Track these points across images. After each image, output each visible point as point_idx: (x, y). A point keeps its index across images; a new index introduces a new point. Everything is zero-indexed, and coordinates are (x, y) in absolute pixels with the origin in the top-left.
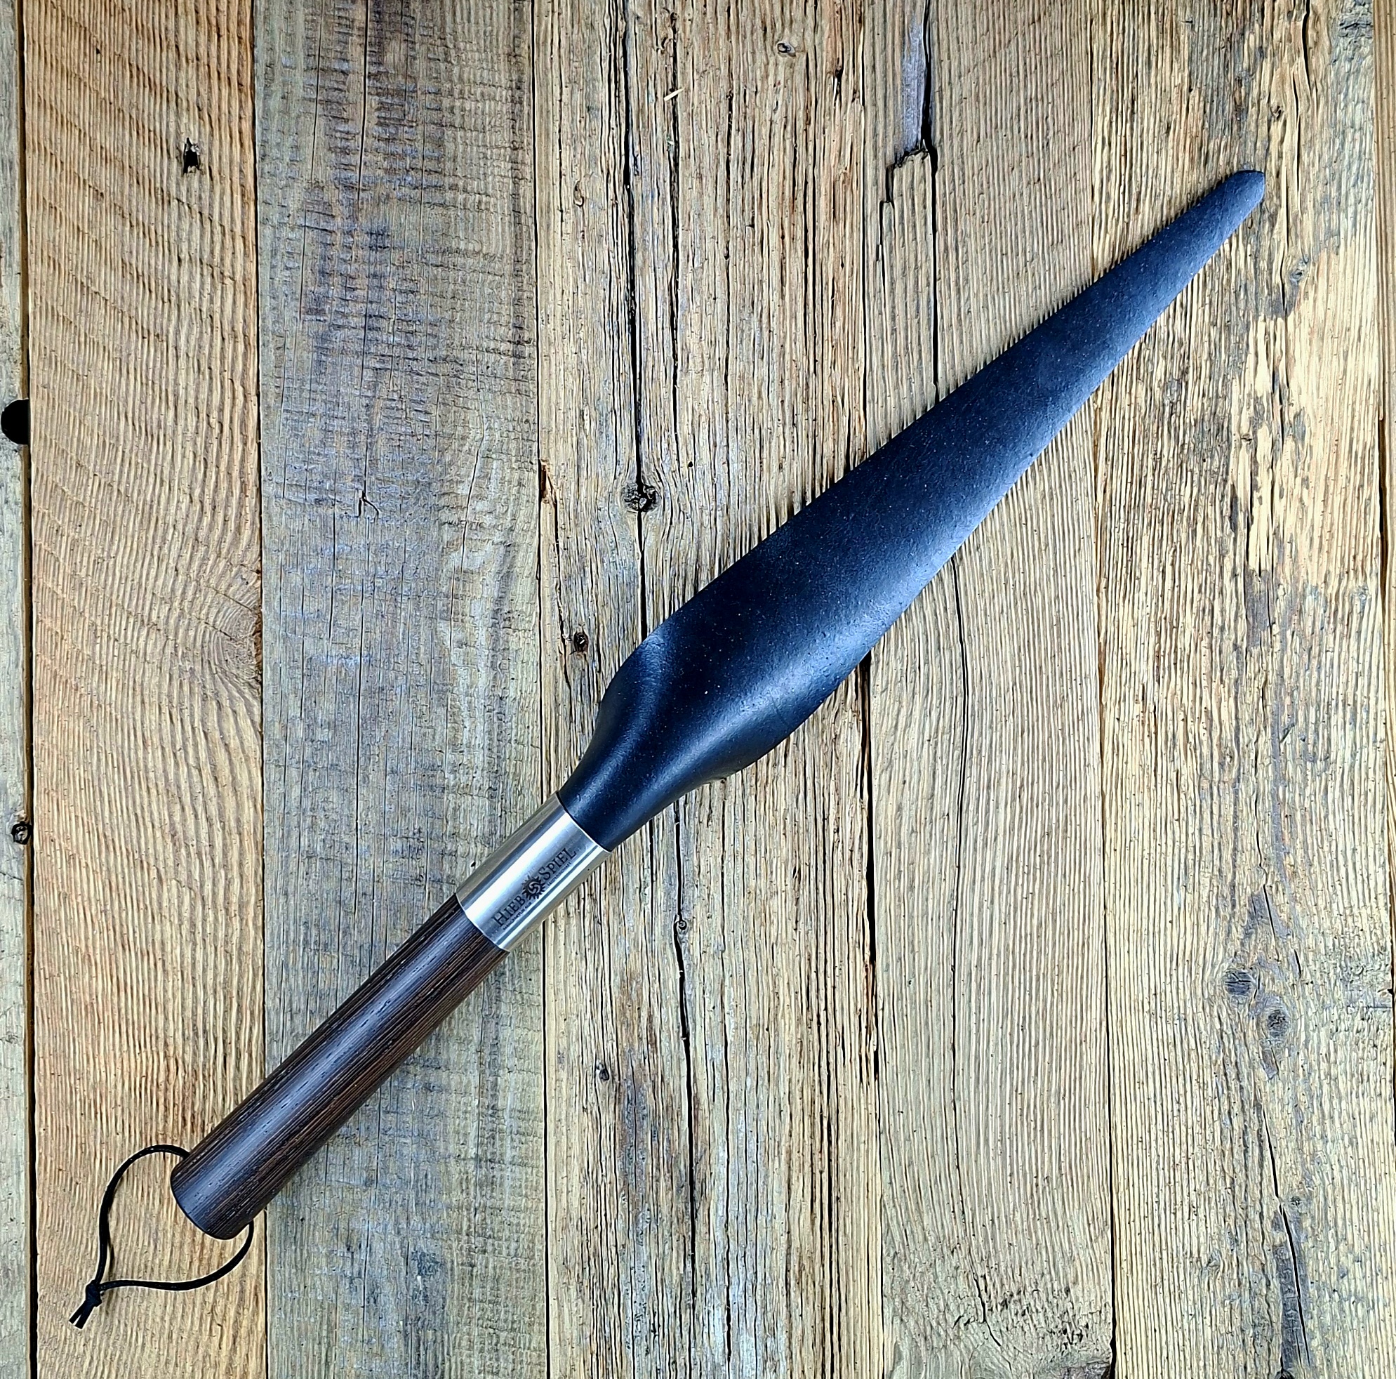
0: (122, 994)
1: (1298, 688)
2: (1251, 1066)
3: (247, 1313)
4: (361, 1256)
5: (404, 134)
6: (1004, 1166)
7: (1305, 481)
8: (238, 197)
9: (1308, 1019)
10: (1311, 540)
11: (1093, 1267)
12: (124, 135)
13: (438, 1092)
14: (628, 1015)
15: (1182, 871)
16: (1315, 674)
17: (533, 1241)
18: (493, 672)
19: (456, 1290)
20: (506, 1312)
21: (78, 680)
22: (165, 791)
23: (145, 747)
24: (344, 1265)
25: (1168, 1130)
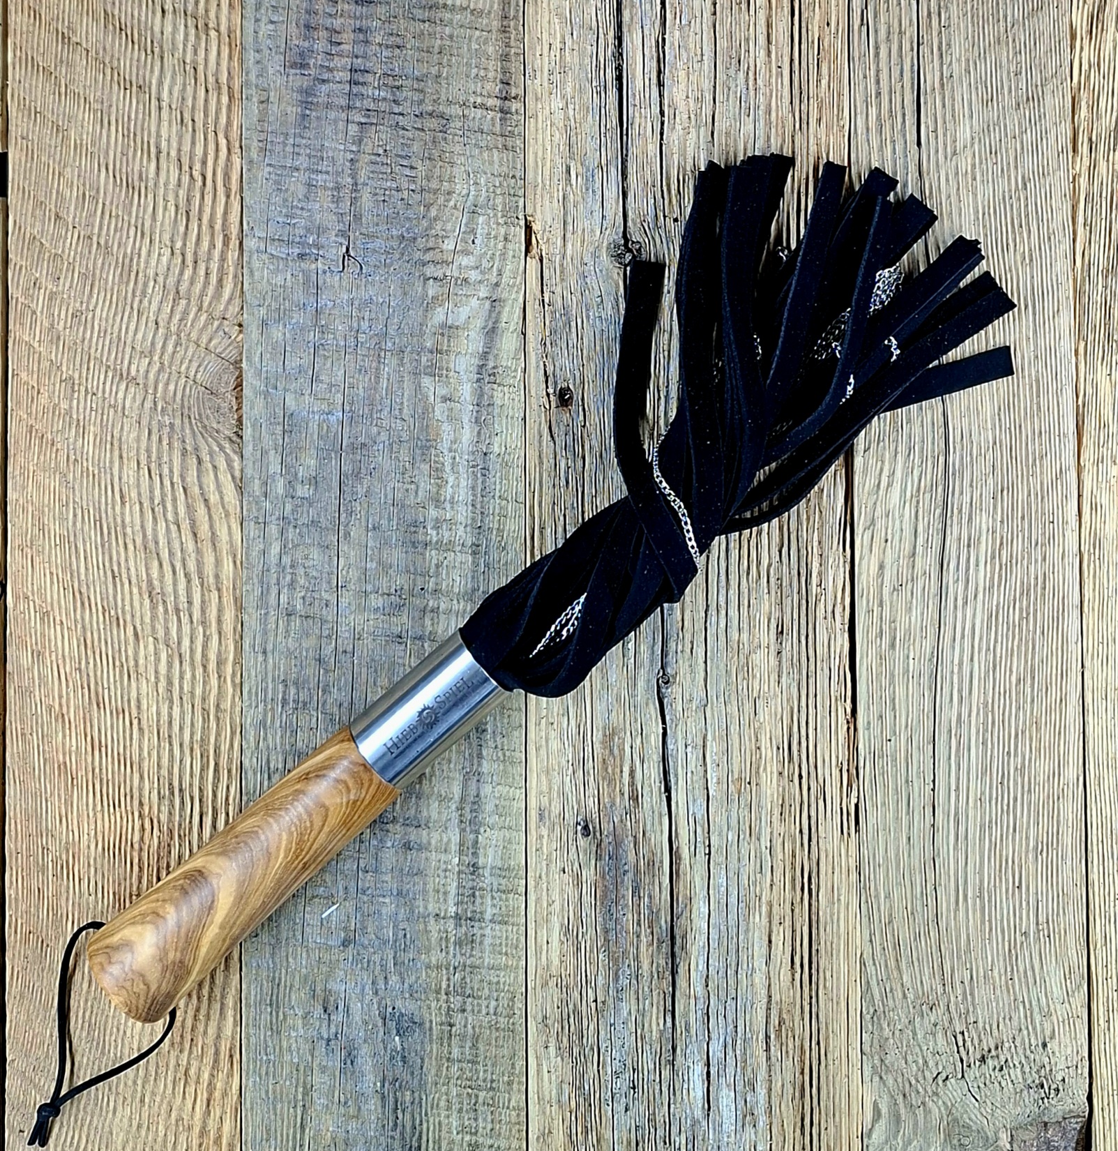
0: (97, 753)
3: (222, 1076)
4: (338, 1017)
6: (983, 922)
11: (1070, 1019)
13: (418, 850)
14: (610, 770)
17: (512, 999)
18: (477, 429)
19: (435, 1051)
20: (485, 1071)
21: (54, 434)
22: (142, 548)
23: (123, 503)
24: (320, 1026)
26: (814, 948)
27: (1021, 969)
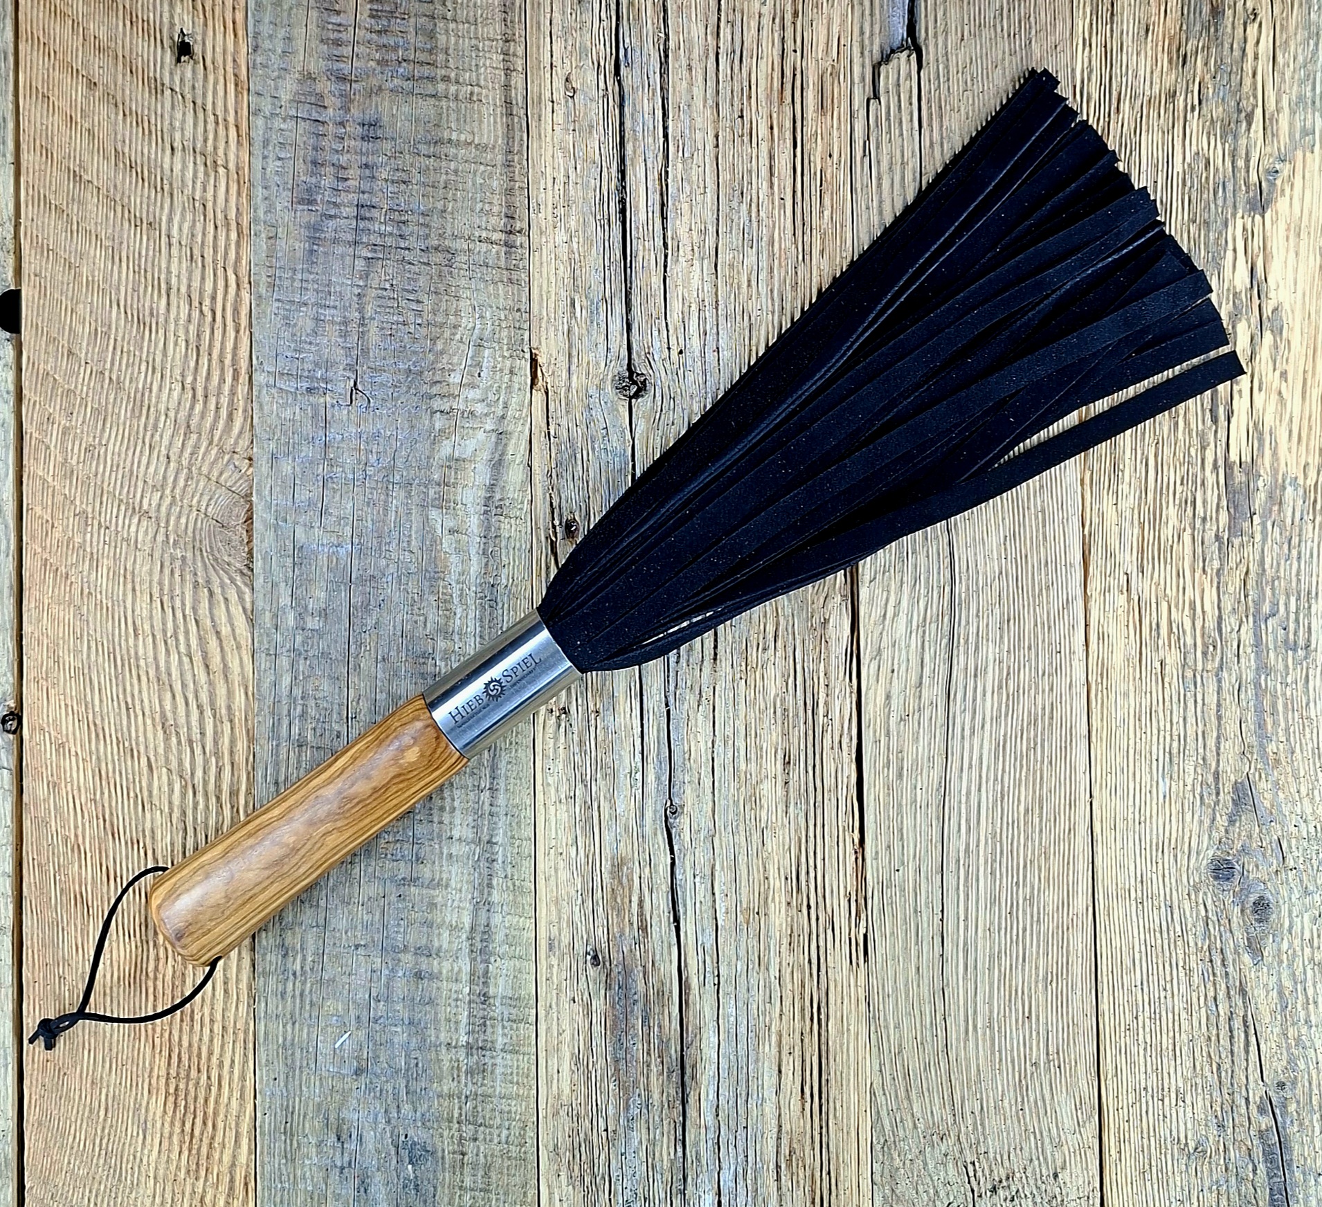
1: (1278, 577)
2: (1236, 952)
3: (238, 1204)
4: (351, 1146)
5: (396, 25)
6: (993, 1053)
7: (1284, 375)
8: (231, 87)
9: (1291, 905)
10: (1290, 431)
11: (1081, 1150)
12: (117, 25)
13: (429, 979)
14: (619, 900)
15: (1167, 759)
16: (1296, 563)
17: (524, 1128)
18: (484, 561)
19: (447, 1180)
20: (497, 1199)
21: (68, 568)
22: (155, 679)
23: (136, 635)
24: (334, 1154)
25: (1155, 1017)
26: (824, 1078)
27: (1032, 1099)
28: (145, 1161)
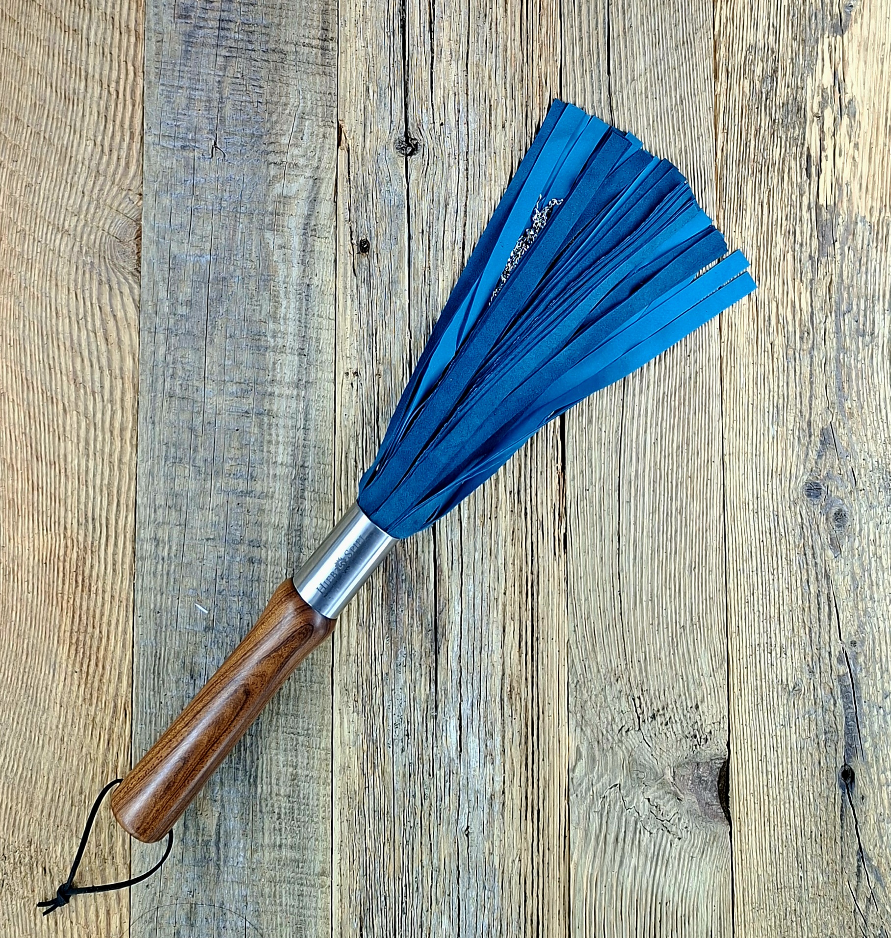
0: (36, 492)
1: (852, 286)
2: (823, 548)
3: (119, 723)
4: (201, 682)
6: (653, 618)
7: (856, 146)
9: (861, 515)
10: (861, 185)
11: (715, 689)
13: (259, 563)
15: (775, 412)
16: (864, 276)
17: (322, 670)
18: (303, 267)
20: (304, 722)
21: (11, 269)
22: (70, 348)
23: (58, 318)
24: (188, 689)
25: (766, 594)
26: (535, 635)
27: (680, 652)
28: (54, 691)
